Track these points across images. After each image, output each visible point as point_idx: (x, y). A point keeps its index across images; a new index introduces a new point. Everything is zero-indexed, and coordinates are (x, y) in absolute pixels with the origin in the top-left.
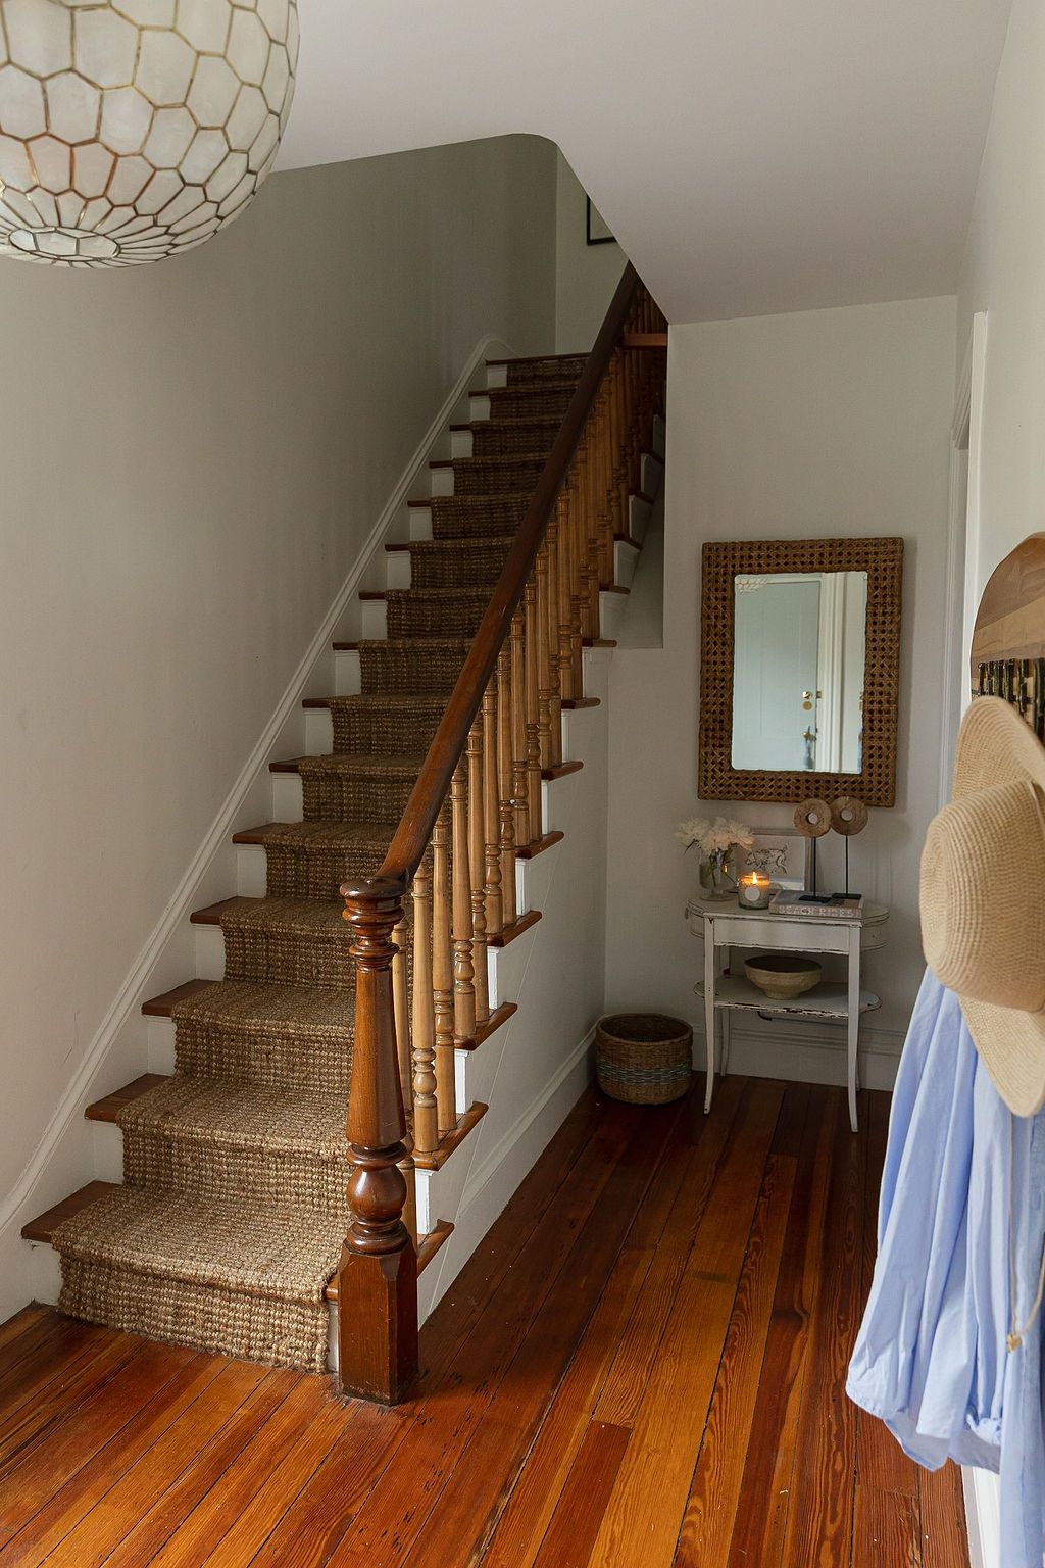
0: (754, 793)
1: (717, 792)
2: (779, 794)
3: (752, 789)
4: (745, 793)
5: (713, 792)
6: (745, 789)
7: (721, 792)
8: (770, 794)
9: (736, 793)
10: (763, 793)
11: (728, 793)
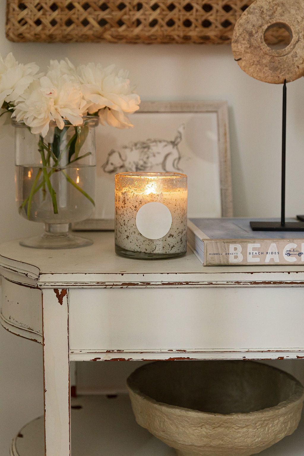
0: (120, 23)
1: (46, 21)
2: (171, 23)
3: (118, 14)
4: (102, 23)
5: (38, 22)
6: (103, 15)
7: (53, 23)
8: (154, 23)
9: (85, 23)
10: (138, 22)
11: (69, 23)
